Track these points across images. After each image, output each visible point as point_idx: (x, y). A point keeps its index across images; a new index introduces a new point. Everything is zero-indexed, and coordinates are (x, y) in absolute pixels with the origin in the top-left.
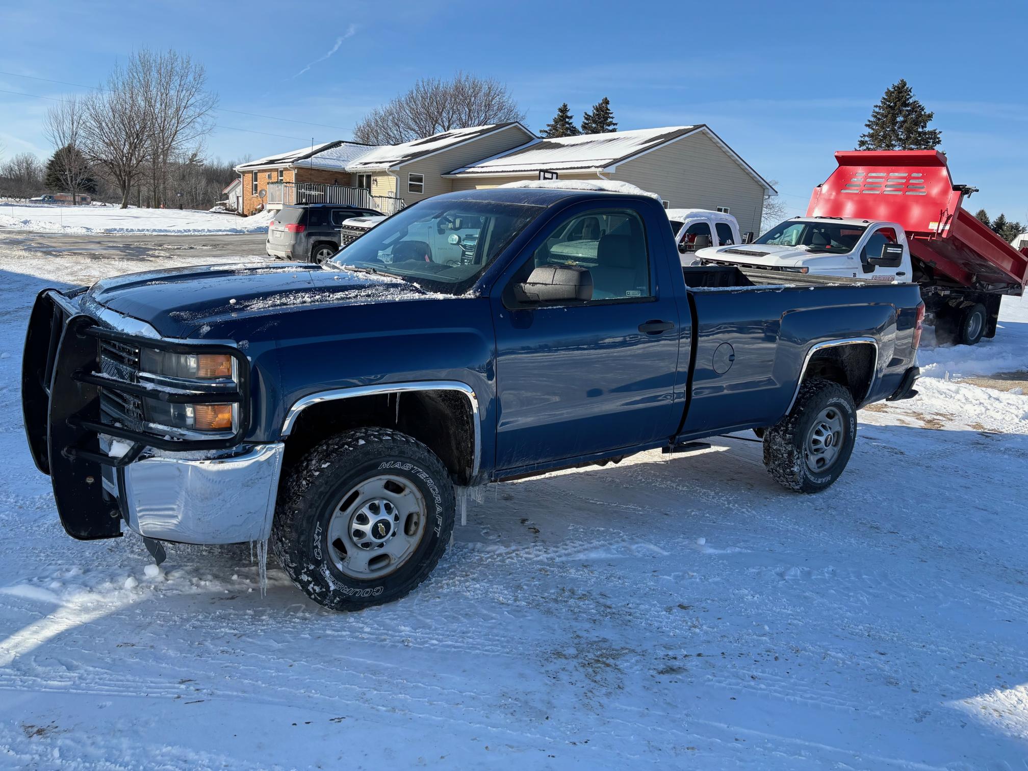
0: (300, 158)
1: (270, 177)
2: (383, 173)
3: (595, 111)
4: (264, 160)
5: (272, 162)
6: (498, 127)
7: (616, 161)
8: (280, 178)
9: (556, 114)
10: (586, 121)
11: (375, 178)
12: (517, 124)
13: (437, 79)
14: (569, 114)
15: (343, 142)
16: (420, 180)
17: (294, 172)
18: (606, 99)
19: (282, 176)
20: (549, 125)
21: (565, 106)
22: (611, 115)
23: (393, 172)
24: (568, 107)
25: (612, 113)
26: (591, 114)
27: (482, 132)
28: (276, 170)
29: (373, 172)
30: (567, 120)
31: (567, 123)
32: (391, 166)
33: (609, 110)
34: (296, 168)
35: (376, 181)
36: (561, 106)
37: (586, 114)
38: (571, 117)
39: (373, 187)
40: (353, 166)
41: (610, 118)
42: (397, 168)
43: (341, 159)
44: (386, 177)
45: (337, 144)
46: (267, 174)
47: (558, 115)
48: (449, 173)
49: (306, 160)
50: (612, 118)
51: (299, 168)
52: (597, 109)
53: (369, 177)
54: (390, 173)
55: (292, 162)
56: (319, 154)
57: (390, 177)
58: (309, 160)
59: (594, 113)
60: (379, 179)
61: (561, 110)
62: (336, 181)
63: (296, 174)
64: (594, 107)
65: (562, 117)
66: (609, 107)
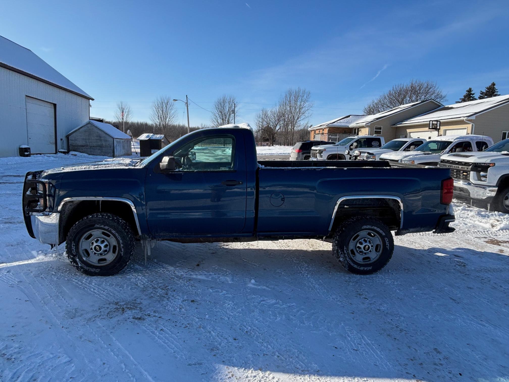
0: (331, 123)
1: (319, 132)
2: (363, 127)
3: (486, 90)
4: (319, 125)
5: (321, 126)
6: (422, 102)
7: (476, 113)
8: (323, 132)
9: (465, 93)
10: (481, 95)
11: (360, 129)
12: (431, 100)
13: (402, 84)
14: (472, 92)
15: (351, 115)
16: (380, 129)
17: (327, 129)
18: (493, 83)
19: (323, 131)
20: (461, 99)
21: (470, 89)
22: (496, 91)
23: (367, 126)
24: (472, 89)
25: (496, 90)
26: (485, 92)
27: (413, 106)
28: (322, 129)
29: (360, 127)
30: (471, 95)
31: (472, 97)
32: (366, 124)
33: (495, 88)
34: (328, 127)
35: (361, 130)
36: (468, 89)
37: (481, 91)
38: (473, 94)
39: (360, 133)
40: (352, 125)
41: (496, 92)
42: (369, 124)
43: (348, 122)
44: (364, 129)
45: (349, 116)
46: (318, 131)
47: (466, 93)
48: (394, 125)
49: (333, 124)
50: (497, 92)
51: (329, 128)
52: (488, 89)
53: (358, 129)
54: (366, 127)
55: (327, 125)
56: (339, 121)
57: (366, 128)
58: (334, 124)
59: (486, 91)
60: (362, 129)
61: (468, 91)
62: (345, 132)
63: (328, 130)
64: (486, 88)
65: (468, 94)
66: (495, 87)
